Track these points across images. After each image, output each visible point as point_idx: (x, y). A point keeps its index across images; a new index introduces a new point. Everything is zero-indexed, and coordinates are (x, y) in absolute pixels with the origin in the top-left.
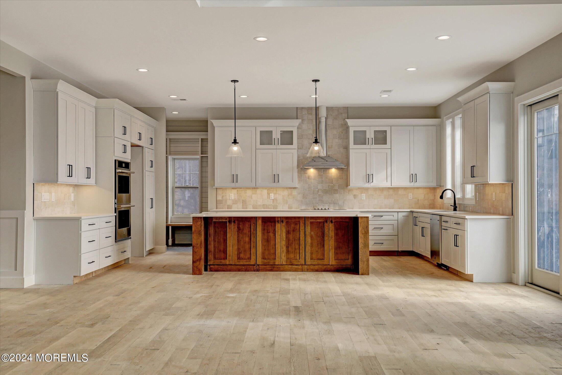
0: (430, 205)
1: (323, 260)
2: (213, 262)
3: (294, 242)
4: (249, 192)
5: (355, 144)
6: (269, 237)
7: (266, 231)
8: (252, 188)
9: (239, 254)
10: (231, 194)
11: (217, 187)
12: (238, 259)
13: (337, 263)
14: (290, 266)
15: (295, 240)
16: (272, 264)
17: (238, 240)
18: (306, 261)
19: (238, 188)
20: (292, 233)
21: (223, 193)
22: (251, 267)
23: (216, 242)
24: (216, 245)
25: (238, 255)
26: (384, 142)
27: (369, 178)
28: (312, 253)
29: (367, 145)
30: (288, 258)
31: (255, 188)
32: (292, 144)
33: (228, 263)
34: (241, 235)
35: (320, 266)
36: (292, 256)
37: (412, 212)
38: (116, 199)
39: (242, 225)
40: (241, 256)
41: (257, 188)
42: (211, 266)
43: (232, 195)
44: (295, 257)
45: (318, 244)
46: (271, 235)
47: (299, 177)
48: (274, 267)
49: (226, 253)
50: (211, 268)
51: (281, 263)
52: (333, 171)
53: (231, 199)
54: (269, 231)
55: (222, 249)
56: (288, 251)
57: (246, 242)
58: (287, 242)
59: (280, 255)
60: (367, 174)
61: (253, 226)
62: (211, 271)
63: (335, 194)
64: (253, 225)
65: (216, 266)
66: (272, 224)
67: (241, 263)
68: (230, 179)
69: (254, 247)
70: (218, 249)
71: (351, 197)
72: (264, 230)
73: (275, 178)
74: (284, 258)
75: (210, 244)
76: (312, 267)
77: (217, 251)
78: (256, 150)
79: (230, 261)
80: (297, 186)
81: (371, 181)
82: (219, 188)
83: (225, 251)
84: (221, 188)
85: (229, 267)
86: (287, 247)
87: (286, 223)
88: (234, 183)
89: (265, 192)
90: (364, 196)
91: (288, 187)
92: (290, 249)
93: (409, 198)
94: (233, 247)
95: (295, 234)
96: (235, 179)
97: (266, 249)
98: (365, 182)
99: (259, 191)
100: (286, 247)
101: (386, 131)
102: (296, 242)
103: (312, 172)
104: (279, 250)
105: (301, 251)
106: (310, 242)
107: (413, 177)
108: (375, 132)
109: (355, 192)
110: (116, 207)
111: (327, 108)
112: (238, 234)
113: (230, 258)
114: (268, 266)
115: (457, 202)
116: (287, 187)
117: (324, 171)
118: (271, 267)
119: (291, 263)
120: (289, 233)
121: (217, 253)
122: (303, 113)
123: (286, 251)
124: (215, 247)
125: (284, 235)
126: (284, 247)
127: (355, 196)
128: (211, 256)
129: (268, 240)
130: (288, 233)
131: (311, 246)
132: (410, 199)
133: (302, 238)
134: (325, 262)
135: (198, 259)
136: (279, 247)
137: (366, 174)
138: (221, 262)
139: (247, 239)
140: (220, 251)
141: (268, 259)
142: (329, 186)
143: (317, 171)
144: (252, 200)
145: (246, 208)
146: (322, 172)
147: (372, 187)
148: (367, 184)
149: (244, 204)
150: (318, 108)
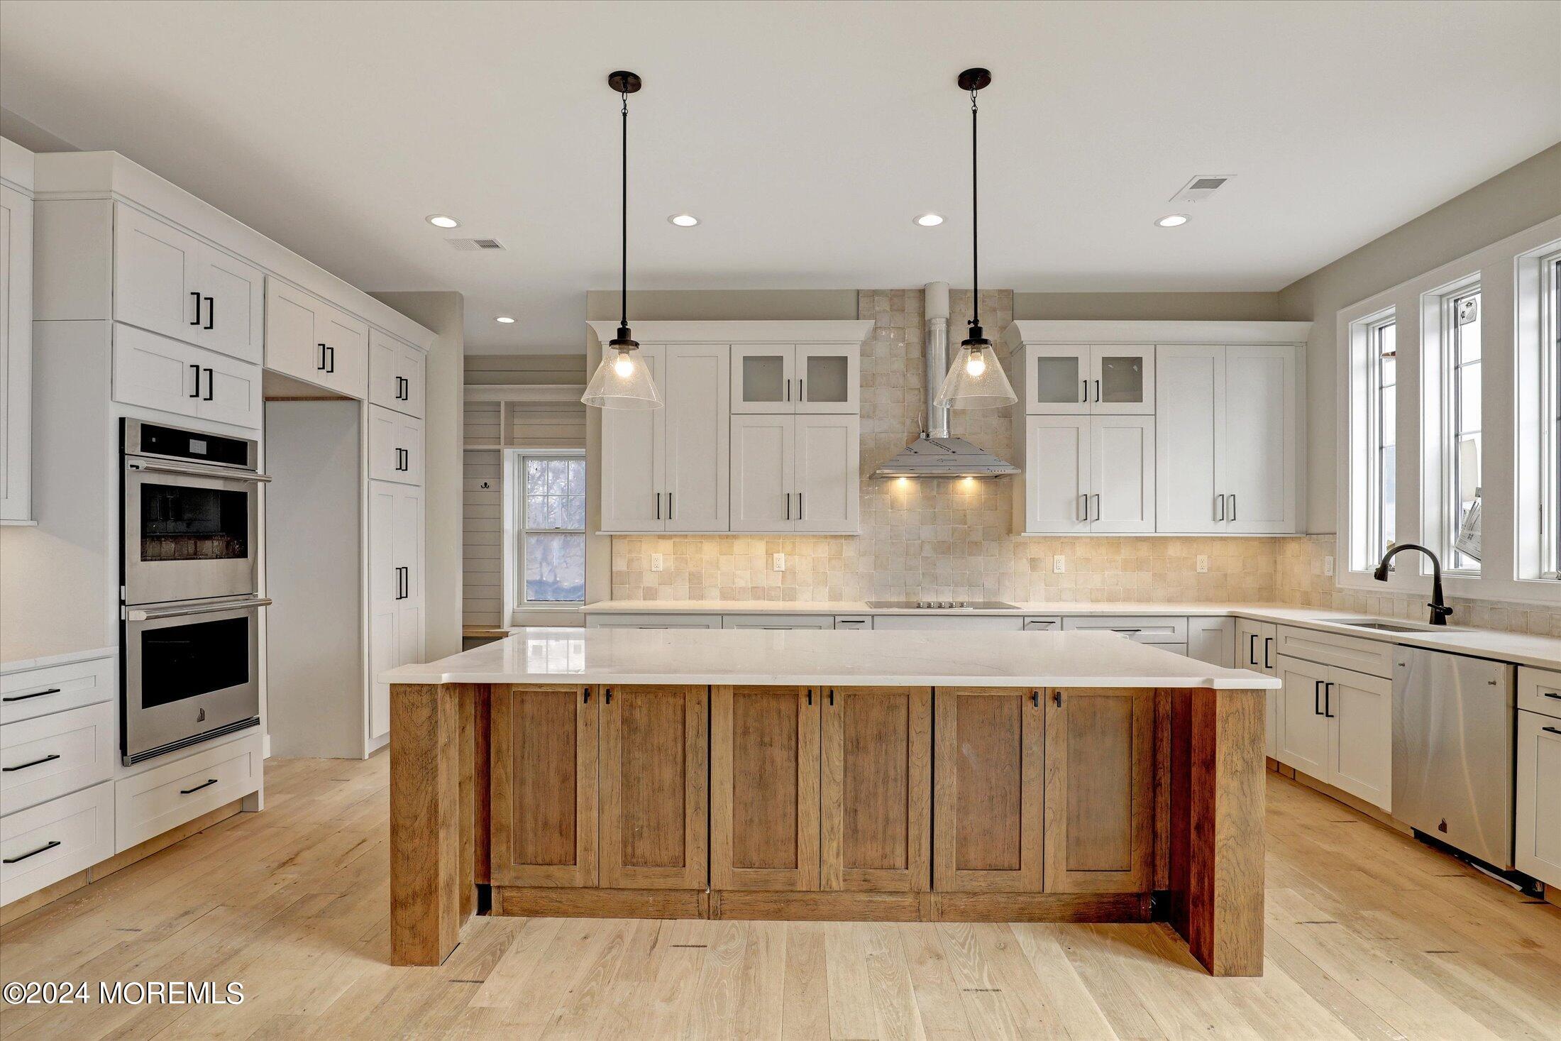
0: (1260, 589)
1: (1014, 873)
2: (513, 874)
3: (881, 790)
4: (710, 550)
5: (1042, 399)
6: (768, 767)
7: (753, 738)
8: (719, 536)
9: (628, 842)
10: (654, 555)
11: (612, 533)
12: (625, 864)
13: (1077, 884)
14: (863, 897)
15: (885, 781)
16: (779, 887)
17: (625, 776)
18: (936, 876)
19: (676, 535)
20: (871, 746)
21: (630, 551)
22: (686, 897)
23: (528, 790)
24: (529, 800)
25: (625, 846)
26: (1135, 394)
27: (1086, 506)
28: (965, 839)
29: (1080, 403)
30: (852, 864)
31: (727, 537)
32: (843, 397)
33: (579, 880)
34: (639, 757)
35: (1002, 899)
36: (871, 851)
37: (1235, 617)
38: (124, 585)
39: (645, 710)
40: (639, 852)
41: (735, 537)
42: (507, 894)
43: (658, 557)
44: (884, 856)
45: (991, 798)
46: (780, 755)
47: (864, 504)
48: (788, 901)
49: (572, 837)
50: (504, 900)
51: (823, 882)
52: (968, 486)
53: (654, 569)
54: (767, 740)
55: (554, 815)
56: (855, 831)
57: (661, 789)
58: (850, 787)
59: (816, 848)
60: (1080, 494)
61: (695, 717)
62: (506, 913)
63: (974, 555)
64: (697, 708)
65: (529, 894)
66: (783, 707)
67: (642, 883)
68: (648, 508)
69: (697, 808)
70: (536, 820)
71: (1024, 565)
72: (746, 732)
73: (792, 506)
74: (835, 862)
75: (501, 795)
76: (962, 902)
77: (529, 825)
78: (731, 416)
79: (588, 872)
80: (860, 532)
81: (1093, 514)
82: (621, 536)
83: (568, 829)
84: (625, 537)
85: (589, 896)
86: (851, 813)
87: (846, 702)
88: (661, 522)
89: (759, 548)
90: (1061, 562)
91: (828, 534)
92: (862, 819)
93: (1199, 570)
94: (601, 810)
95: (886, 753)
96: (663, 506)
97: (751, 821)
98: (1075, 519)
99: (739, 546)
100: (846, 810)
101: (1140, 359)
102: (891, 792)
103: (903, 486)
104: (815, 824)
105: (913, 832)
106: (955, 790)
107: (1224, 506)
108: (1106, 361)
109: (1034, 551)
110: (123, 618)
111: (951, 291)
112: (626, 751)
113: (593, 858)
114: (760, 896)
115: (1445, 593)
116: (826, 533)
117: (938, 486)
118: (776, 901)
119: (866, 886)
120: (857, 747)
121: (531, 835)
122: (877, 308)
123: (845, 828)
124: (521, 808)
125: (836, 758)
126: (834, 812)
127: (1034, 563)
128: (503, 848)
129: (763, 782)
130: (854, 746)
131: (958, 810)
132: (1202, 571)
133: (920, 773)
134: (1026, 879)
135: (417, 888)
136: (814, 815)
137: (1074, 495)
138: (548, 877)
139: (668, 774)
140: (546, 824)
141: (764, 865)
142: (954, 530)
143: (918, 487)
144: (719, 572)
145: (702, 597)
146: (936, 490)
147: (1094, 535)
148: (1081, 524)
149: (696, 585)
150: (922, 293)
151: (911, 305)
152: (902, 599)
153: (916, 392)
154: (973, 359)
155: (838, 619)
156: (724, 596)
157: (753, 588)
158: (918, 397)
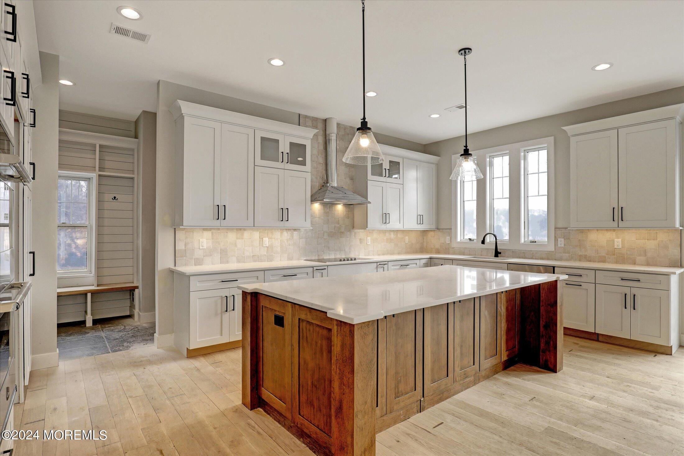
1: (496, 357)
4: (231, 237)
5: (373, 174)
7: (435, 323)
10: (201, 240)
18: (480, 365)
19: (226, 229)
20: (466, 318)
21: (187, 238)
27: (385, 218)
28: (486, 348)
29: (383, 177)
30: (461, 369)
32: (304, 164)
34: (400, 341)
36: (466, 362)
37: (431, 258)
40: (400, 390)
41: (244, 230)
44: (469, 362)
45: (491, 330)
52: (340, 208)
53: (201, 248)
56: (462, 355)
57: (407, 356)
60: (383, 213)
61: (419, 317)
63: (342, 237)
71: (357, 241)
73: (284, 215)
78: (255, 166)
79: (382, 408)
81: (387, 221)
84: (184, 229)
88: (219, 221)
89: (256, 235)
90: (369, 240)
92: (463, 349)
96: (221, 212)
97: (435, 360)
98: (382, 223)
99: (246, 234)
100: (460, 347)
101: (399, 163)
103: (317, 207)
106: (484, 330)
107: (420, 219)
108: (390, 162)
109: (361, 235)
113: (384, 400)
117: (330, 207)
119: (465, 376)
122: (307, 124)
125: (458, 325)
126: (457, 348)
127: (361, 240)
130: (462, 319)
137: (381, 214)
142: (335, 227)
143: (322, 207)
144: (236, 248)
145: (227, 262)
146: (328, 209)
147: (388, 229)
148: (384, 225)
149: (224, 255)
150: (325, 121)
151: (320, 125)
152: (316, 258)
153: (322, 165)
155: (315, 268)
156: (239, 261)
157: (253, 256)
158: (322, 167)
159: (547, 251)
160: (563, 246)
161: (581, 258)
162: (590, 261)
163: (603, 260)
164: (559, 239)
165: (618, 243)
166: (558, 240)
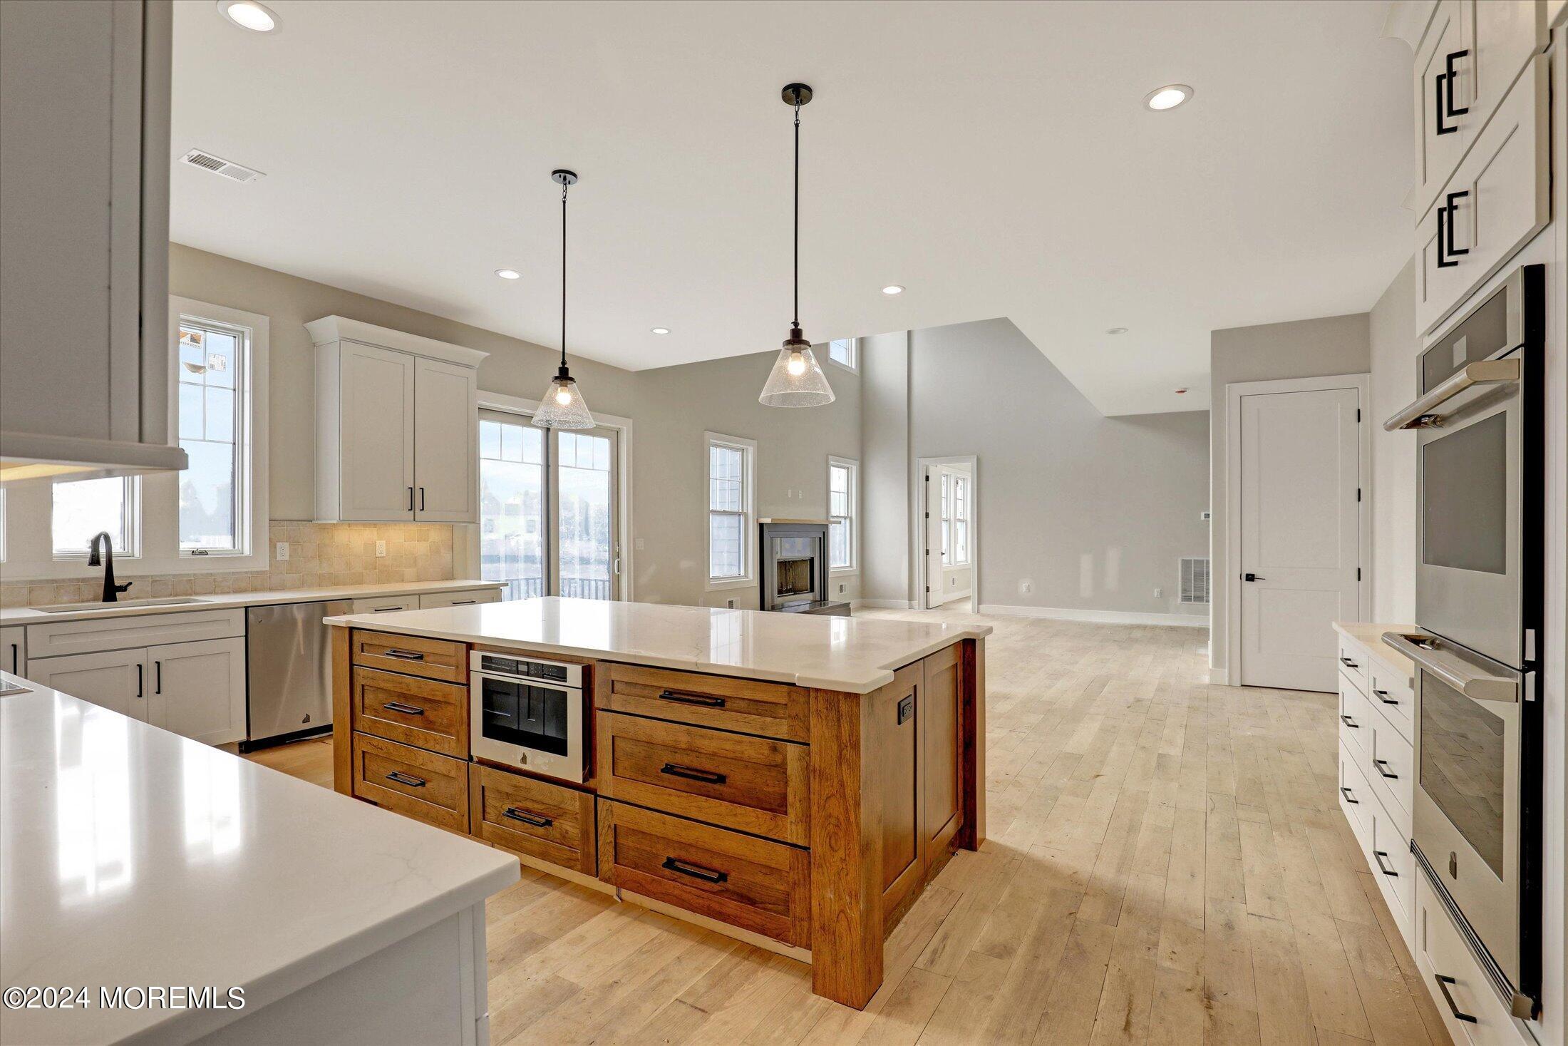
154: (562, 391)
159: (251, 573)
160: (287, 558)
161: (321, 582)
162: (337, 584)
163: (358, 581)
164: (279, 545)
165: (381, 548)
166: (276, 547)
